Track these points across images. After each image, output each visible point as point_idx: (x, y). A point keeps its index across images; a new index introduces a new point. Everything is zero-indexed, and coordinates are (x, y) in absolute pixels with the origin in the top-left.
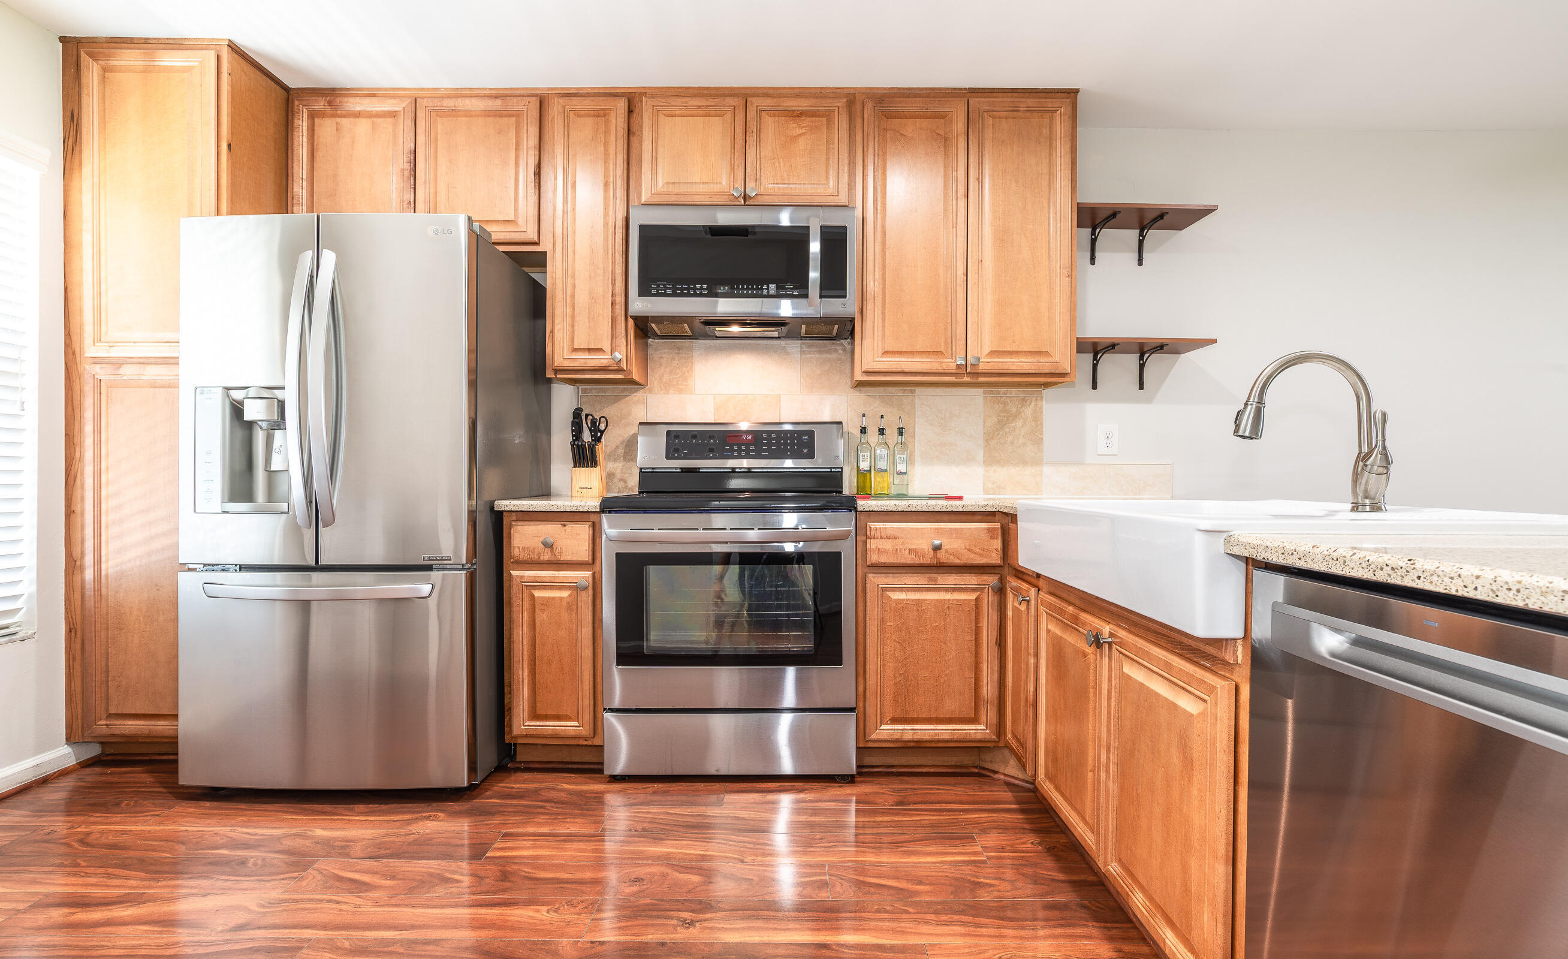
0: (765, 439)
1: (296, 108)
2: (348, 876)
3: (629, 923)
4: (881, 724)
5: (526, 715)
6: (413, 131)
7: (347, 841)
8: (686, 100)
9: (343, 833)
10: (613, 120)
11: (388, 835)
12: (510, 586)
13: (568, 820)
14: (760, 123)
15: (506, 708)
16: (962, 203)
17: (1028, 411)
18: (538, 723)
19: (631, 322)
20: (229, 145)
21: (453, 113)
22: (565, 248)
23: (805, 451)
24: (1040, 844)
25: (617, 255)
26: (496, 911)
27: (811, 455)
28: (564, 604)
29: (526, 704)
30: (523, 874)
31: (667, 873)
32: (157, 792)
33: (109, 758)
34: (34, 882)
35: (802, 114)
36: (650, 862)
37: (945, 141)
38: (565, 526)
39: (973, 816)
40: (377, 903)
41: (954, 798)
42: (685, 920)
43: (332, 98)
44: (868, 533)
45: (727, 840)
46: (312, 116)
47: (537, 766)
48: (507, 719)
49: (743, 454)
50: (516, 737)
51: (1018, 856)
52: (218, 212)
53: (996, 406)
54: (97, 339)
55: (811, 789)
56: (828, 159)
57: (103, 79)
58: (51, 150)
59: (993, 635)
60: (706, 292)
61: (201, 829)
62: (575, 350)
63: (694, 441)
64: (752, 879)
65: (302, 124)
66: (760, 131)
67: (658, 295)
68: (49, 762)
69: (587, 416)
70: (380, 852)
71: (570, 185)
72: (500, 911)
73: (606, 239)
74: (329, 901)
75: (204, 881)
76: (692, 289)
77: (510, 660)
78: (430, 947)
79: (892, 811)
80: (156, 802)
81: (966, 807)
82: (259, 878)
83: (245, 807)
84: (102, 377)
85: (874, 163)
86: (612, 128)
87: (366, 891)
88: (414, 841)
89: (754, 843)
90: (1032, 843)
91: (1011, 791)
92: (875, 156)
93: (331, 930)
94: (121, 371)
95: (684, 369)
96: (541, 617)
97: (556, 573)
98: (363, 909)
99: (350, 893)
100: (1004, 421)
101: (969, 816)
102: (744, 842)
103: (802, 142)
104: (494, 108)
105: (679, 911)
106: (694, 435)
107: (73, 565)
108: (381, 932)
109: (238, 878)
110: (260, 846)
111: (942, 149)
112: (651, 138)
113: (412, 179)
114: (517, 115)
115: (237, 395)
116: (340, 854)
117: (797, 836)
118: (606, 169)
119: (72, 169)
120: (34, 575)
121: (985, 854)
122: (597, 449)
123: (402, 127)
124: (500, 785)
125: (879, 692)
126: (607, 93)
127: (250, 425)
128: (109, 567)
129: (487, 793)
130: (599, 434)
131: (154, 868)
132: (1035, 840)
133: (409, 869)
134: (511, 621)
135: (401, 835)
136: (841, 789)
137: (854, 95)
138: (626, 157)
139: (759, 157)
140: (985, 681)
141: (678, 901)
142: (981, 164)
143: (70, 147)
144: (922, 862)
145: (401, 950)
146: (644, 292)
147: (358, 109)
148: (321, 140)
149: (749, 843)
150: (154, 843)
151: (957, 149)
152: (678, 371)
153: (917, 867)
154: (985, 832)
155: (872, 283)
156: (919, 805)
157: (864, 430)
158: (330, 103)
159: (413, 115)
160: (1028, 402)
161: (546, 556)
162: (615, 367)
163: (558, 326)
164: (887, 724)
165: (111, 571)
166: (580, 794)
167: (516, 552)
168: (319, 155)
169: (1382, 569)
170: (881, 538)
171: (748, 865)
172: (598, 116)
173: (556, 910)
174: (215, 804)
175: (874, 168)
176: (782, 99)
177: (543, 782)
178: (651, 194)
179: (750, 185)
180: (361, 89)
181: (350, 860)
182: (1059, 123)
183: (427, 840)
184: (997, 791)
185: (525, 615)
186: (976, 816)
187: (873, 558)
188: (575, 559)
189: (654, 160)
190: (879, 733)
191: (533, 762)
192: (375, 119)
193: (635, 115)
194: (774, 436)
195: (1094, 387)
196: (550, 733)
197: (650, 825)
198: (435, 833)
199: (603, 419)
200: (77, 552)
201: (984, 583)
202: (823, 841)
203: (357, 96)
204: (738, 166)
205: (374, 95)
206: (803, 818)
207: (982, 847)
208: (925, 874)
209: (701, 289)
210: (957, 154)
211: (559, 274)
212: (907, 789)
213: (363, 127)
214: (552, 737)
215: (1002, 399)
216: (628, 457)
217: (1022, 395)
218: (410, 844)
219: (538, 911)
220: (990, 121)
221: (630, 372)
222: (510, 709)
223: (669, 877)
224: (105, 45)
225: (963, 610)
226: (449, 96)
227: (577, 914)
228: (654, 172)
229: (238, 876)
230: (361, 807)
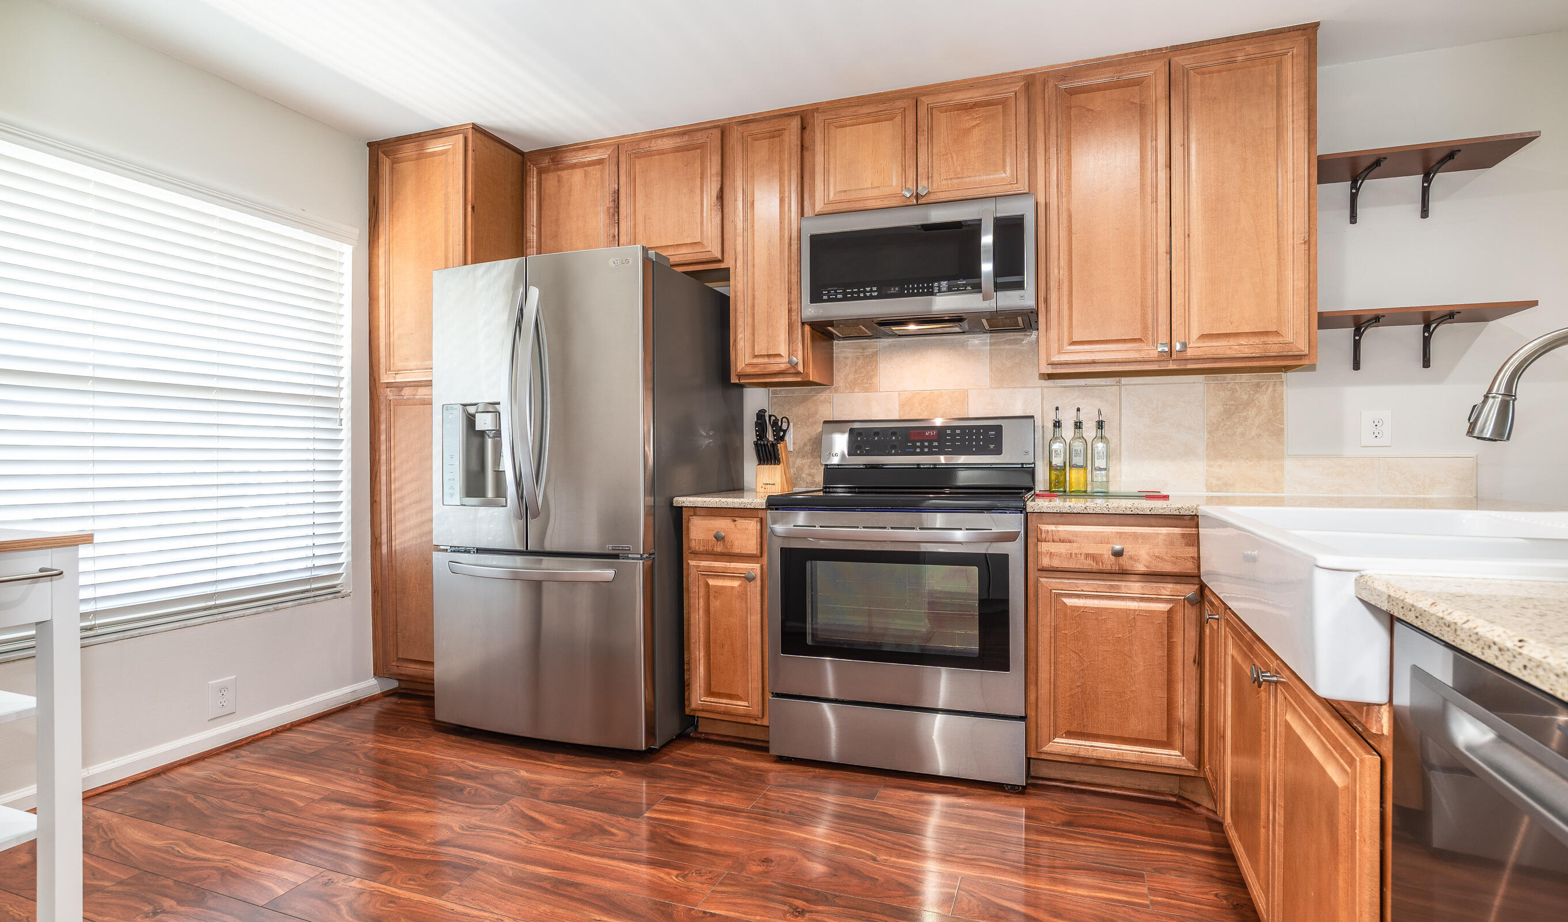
0: (949, 435)
1: (528, 168)
2: (531, 814)
3: (745, 901)
4: (1055, 736)
5: (702, 691)
6: (616, 174)
7: (541, 785)
8: (856, 109)
9: (540, 776)
10: (787, 139)
11: (573, 784)
12: (688, 575)
13: (725, 793)
14: (932, 120)
15: (686, 683)
16: (1162, 174)
17: (1264, 398)
18: (713, 700)
19: (807, 328)
20: (473, 208)
21: (649, 154)
22: (745, 263)
23: (992, 446)
24: (1226, 898)
25: (793, 265)
26: (634, 868)
27: (998, 451)
28: (735, 592)
29: (702, 681)
30: (669, 837)
31: (797, 859)
32: (424, 723)
33: (403, 691)
34: (329, 781)
35: (976, 105)
36: (785, 845)
37: (1142, 111)
38: (735, 521)
39: (1151, 851)
40: (544, 843)
41: (1136, 827)
42: (797, 908)
43: (555, 155)
44: (1039, 535)
45: (866, 835)
46: (540, 173)
47: (716, 738)
48: (686, 694)
49: (926, 450)
50: (695, 710)
51: (1192, 908)
52: (465, 263)
53: (1222, 393)
54: (388, 369)
55: (973, 795)
56: (1004, 147)
57: (392, 170)
58: (359, 229)
59: (1191, 651)
60: (876, 294)
61: (443, 757)
62: (756, 356)
63: (876, 438)
64: (878, 880)
65: (533, 180)
66: (932, 129)
67: (829, 300)
68: (362, 690)
69: (770, 416)
70: (565, 798)
71: (750, 204)
72: (637, 868)
73: (781, 252)
74: (510, 834)
75: (431, 800)
76: (862, 292)
77: (689, 640)
78: (571, 889)
79: (1055, 831)
80: (422, 730)
81: (1146, 839)
82: (468, 805)
83: (477, 744)
84: (391, 398)
85: (1057, 144)
86: (786, 146)
87: (540, 830)
88: (591, 792)
89: (894, 843)
90: (1216, 895)
91: (1210, 830)
92: (1057, 137)
93: (504, 858)
94: (403, 393)
95: (869, 367)
96: (715, 604)
97: (728, 564)
98: (532, 845)
99: (528, 830)
100: (1232, 410)
101: (1146, 851)
102: (883, 840)
103: (976, 135)
104: (682, 144)
105: (795, 898)
106: (877, 432)
107: (376, 543)
108: (539, 868)
109: (455, 802)
110: (477, 778)
111: (1137, 118)
112: (823, 151)
113: (616, 215)
114: (702, 147)
115: (472, 410)
116: (532, 794)
117: (943, 843)
118: (782, 186)
119: (374, 241)
120: (350, 548)
121: (1151, 898)
122: (779, 447)
123: (607, 171)
124: (678, 752)
125: (1052, 703)
126: (782, 115)
127: (482, 434)
128: (397, 544)
129: (665, 758)
130: (782, 434)
131: (404, 784)
132: (1222, 892)
133: (578, 817)
134: (689, 606)
135: (583, 786)
136: (1007, 799)
137: (1033, 76)
138: (799, 172)
139: (930, 155)
140: (1180, 702)
141: (798, 888)
142: (1186, 129)
143: (373, 225)
144: (1070, 894)
145: (549, 886)
146: (816, 298)
147: (574, 161)
148: (547, 192)
149: (887, 841)
150: (409, 763)
151: (1156, 117)
152: (863, 370)
153: (1062, 898)
154: (1160, 872)
155: (1056, 271)
156: (1090, 829)
157: (1057, 424)
158: (553, 160)
159: (616, 160)
160: (1264, 388)
161: (719, 549)
162: (793, 371)
163: (740, 336)
164: (1061, 737)
165: (398, 547)
166: (745, 769)
167: (693, 544)
168: (545, 204)
169: (1489, 647)
170: (1053, 541)
171: (878, 864)
172: (774, 137)
173: (683, 877)
174: (459, 738)
175: (1057, 150)
176: (954, 93)
177: (716, 754)
178: (824, 204)
179: (923, 183)
180: (577, 144)
181: (537, 801)
182: (1290, 66)
183: (602, 793)
184: (1192, 827)
185: (701, 601)
186: (1156, 852)
187: (1045, 562)
188: (744, 552)
189: (826, 172)
190: (1052, 746)
191: (712, 734)
192: (586, 168)
193: (807, 132)
194: (958, 431)
195: (1356, 366)
196: (723, 709)
197: (797, 809)
198: (610, 788)
199: (784, 420)
200: (377, 534)
201: (1178, 594)
202: (967, 852)
203: (574, 150)
204: (909, 167)
205: (586, 148)
206: (954, 824)
207: (1149, 889)
208: (1069, 907)
209: (871, 291)
210: (1156, 121)
211: (740, 287)
212: (1082, 809)
213: (578, 175)
214: (724, 713)
215: (1229, 386)
216: (816, 454)
217: (1255, 381)
218: (587, 795)
219: (669, 874)
220: (1199, 79)
221: (808, 375)
222: (689, 685)
223: (796, 863)
224: (394, 144)
225: (1153, 623)
226: (645, 139)
227: (701, 883)
228: (826, 182)
229: (454, 800)
230: (560, 757)
